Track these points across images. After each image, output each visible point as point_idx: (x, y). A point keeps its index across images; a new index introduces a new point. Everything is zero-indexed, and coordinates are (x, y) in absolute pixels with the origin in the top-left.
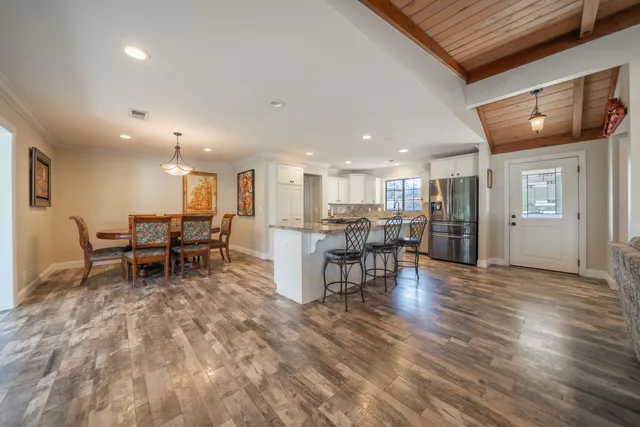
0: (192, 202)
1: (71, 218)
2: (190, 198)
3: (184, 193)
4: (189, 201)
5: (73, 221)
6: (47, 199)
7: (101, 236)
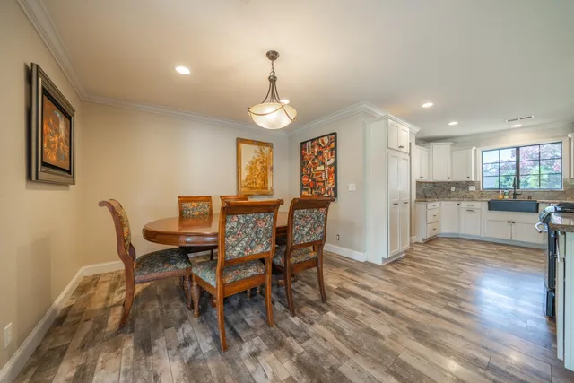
0: (246, 180)
1: (101, 204)
2: (245, 174)
3: (238, 167)
4: (243, 178)
5: (105, 209)
6: (69, 172)
7: (150, 235)
